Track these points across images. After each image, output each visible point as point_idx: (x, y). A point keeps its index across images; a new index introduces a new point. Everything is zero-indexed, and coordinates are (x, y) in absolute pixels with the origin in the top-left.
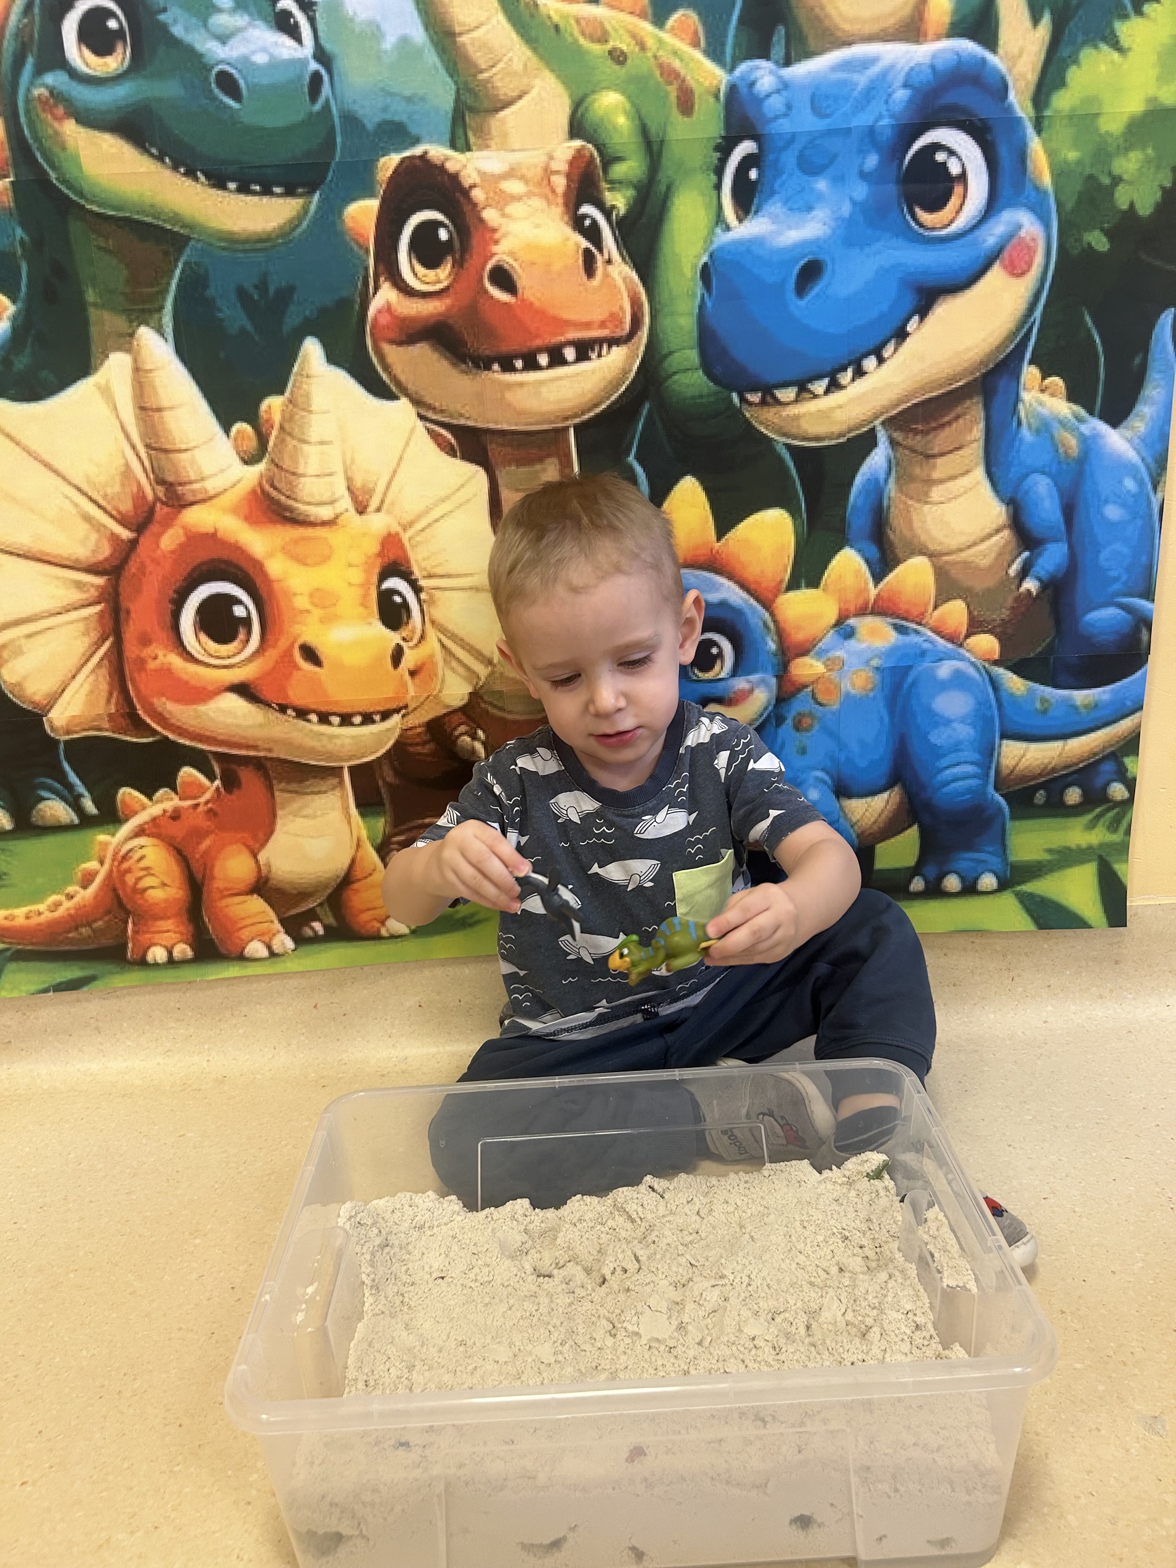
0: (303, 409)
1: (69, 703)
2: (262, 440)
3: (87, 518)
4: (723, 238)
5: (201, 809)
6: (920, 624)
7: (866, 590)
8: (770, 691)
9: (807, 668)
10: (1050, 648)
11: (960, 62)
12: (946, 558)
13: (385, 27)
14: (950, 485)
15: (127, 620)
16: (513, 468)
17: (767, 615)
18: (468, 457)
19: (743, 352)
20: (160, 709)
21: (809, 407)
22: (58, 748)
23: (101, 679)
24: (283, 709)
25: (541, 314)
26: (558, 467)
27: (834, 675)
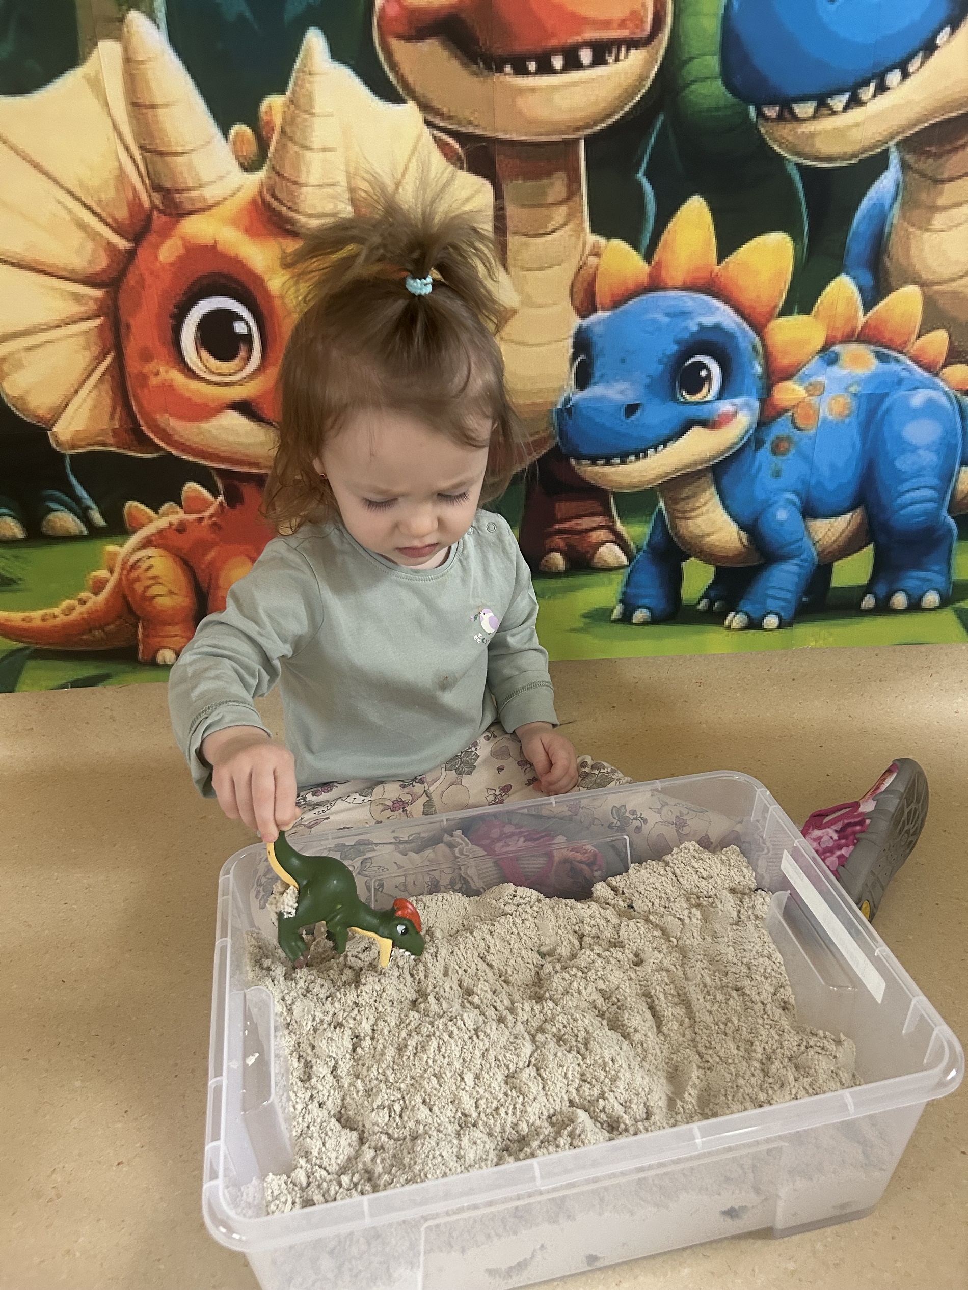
0: (305, 111)
1: (73, 418)
2: (263, 144)
3: (82, 226)
5: (206, 522)
6: (901, 352)
7: (855, 317)
8: (752, 415)
9: (789, 392)
12: (936, 288)
14: (954, 212)
15: (128, 335)
16: (520, 182)
17: (757, 340)
18: (475, 169)
19: (767, 60)
20: (162, 425)
21: (827, 124)
22: (63, 462)
23: (103, 394)
26: (565, 182)
27: (814, 400)
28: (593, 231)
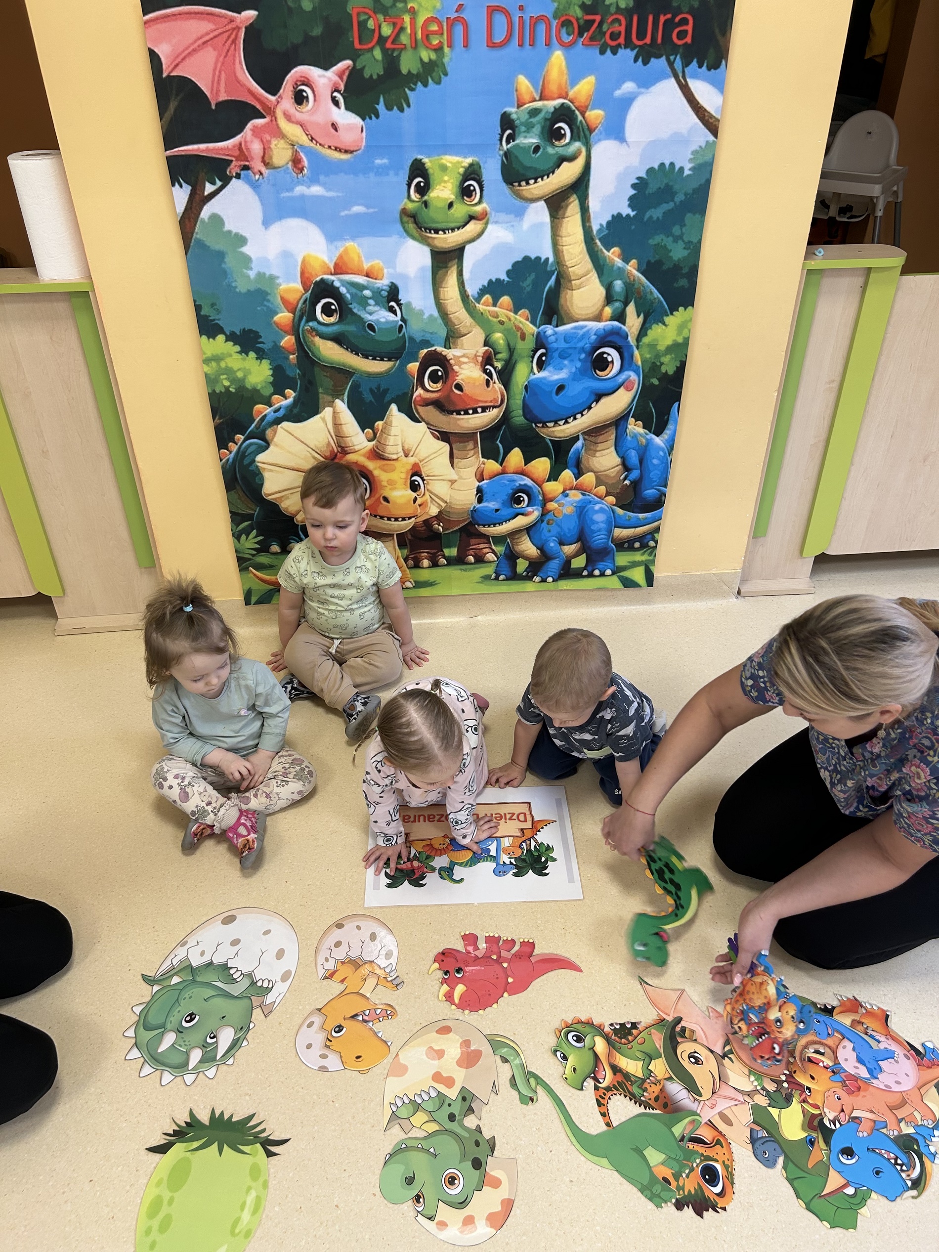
0: (389, 426)
2: (375, 434)
4: (532, 377)
6: (589, 493)
7: (573, 482)
8: (539, 512)
9: (552, 506)
10: (632, 501)
11: (613, 328)
12: (600, 473)
13: (425, 311)
14: (603, 452)
16: (458, 443)
17: (540, 489)
18: (443, 440)
19: (537, 412)
21: (558, 428)
24: (375, 516)
25: (471, 398)
26: (473, 444)
27: (561, 508)
28: (483, 457)
